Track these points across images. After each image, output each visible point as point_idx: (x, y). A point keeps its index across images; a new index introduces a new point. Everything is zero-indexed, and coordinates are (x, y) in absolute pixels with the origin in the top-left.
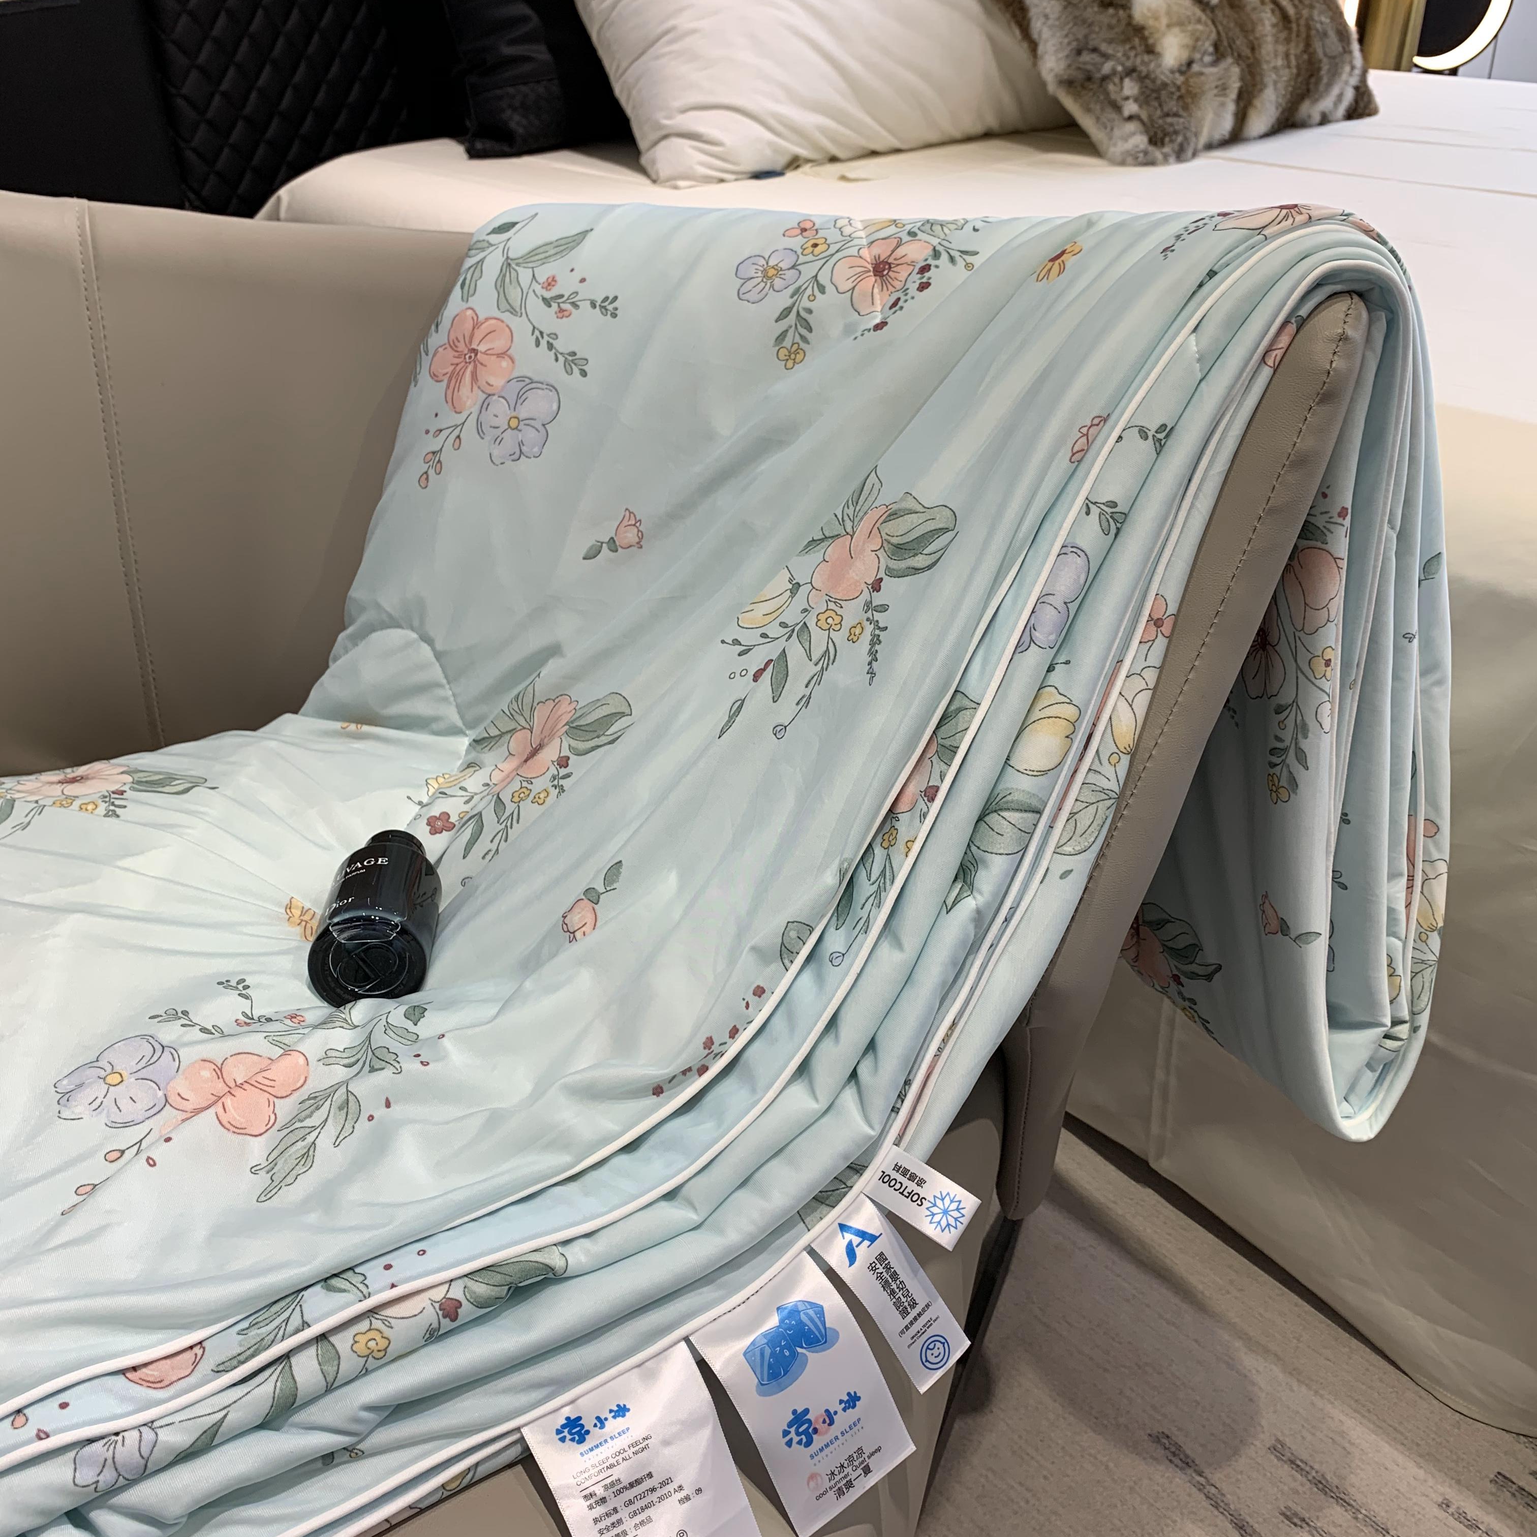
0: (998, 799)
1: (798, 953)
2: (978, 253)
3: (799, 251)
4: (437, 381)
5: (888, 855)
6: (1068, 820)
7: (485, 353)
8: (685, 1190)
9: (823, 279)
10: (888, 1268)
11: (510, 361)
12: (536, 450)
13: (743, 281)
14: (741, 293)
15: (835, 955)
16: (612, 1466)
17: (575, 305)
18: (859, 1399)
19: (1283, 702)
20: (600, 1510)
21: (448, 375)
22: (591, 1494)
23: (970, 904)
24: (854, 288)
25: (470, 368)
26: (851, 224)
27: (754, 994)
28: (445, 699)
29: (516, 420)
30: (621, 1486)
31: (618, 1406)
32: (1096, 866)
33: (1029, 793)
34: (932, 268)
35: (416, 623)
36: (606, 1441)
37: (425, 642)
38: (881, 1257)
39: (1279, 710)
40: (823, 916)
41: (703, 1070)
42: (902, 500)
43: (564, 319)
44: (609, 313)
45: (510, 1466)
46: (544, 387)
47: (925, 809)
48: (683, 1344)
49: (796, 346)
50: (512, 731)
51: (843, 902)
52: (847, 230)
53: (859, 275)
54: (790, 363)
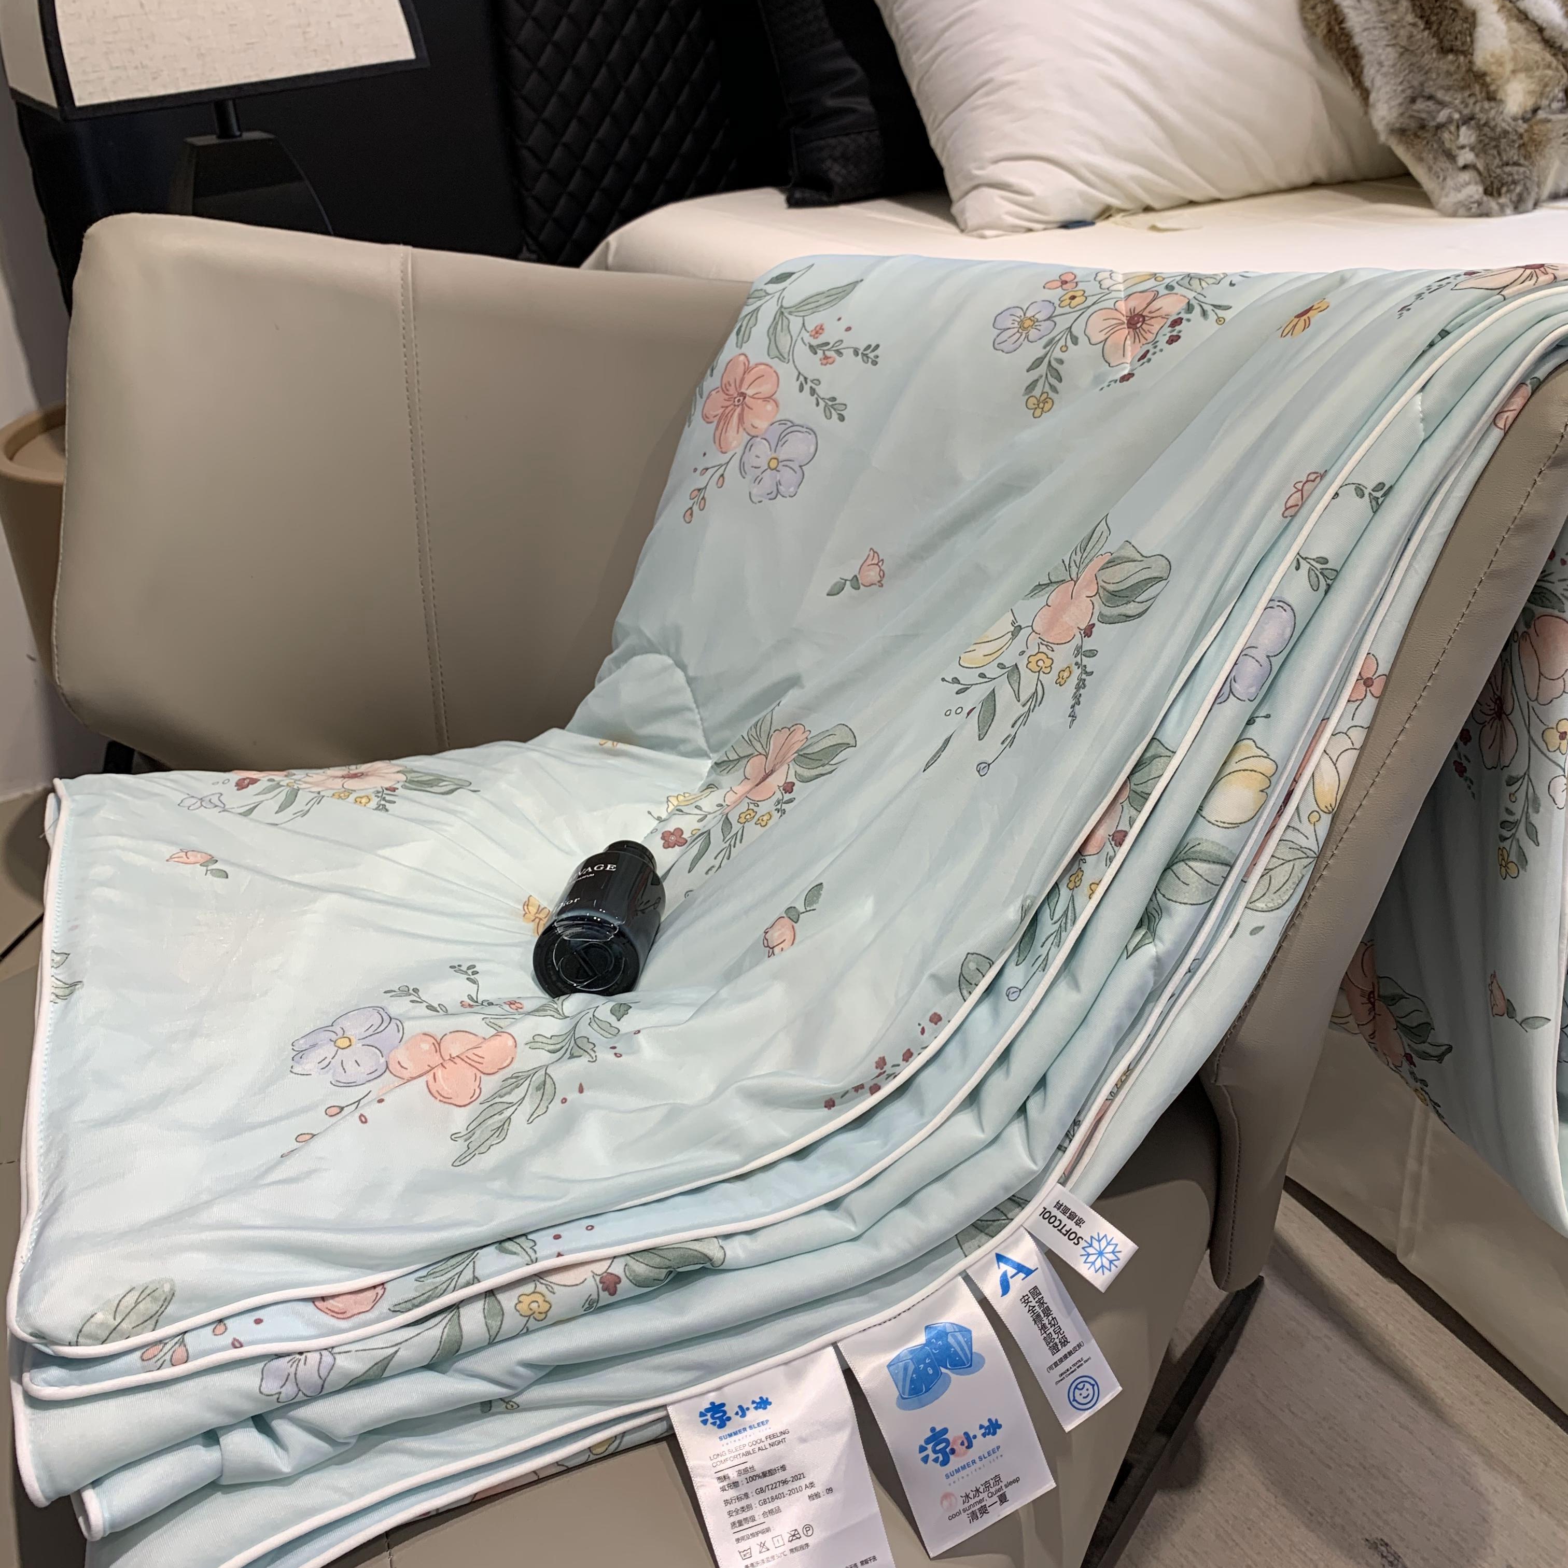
0: (1186, 849)
1: (977, 985)
2: (1231, 307)
3: (1057, 303)
4: (708, 423)
5: (1072, 896)
6: (1262, 876)
7: (752, 397)
8: (847, 1201)
9: (1077, 330)
10: (1041, 1303)
11: (774, 404)
12: (792, 489)
13: (999, 331)
14: (996, 342)
15: (1012, 990)
16: (748, 1453)
17: (839, 353)
18: (1000, 1426)
19: (1514, 774)
20: (731, 1493)
21: (718, 417)
22: (724, 1477)
23: (1150, 951)
24: (1106, 340)
25: (738, 410)
26: (1111, 278)
27: (931, 1020)
28: (693, 723)
29: (776, 461)
30: (755, 1473)
31: (761, 1398)
32: (1291, 924)
33: (1218, 844)
34: (1184, 321)
35: (672, 650)
36: (745, 1429)
37: (680, 668)
38: (1035, 1291)
39: (1511, 781)
40: (1003, 951)
41: (875, 1089)
42: (1121, 548)
43: (828, 365)
44: (870, 360)
45: (656, 1441)
46: (805, 430)
47: (1111, 853)
48: (831, 1350)
49: (1045, 396)
50: (750, 756)
51: (1026, 939)
52: (1106, 284)
53: (1113, 327)
54: (1038, 412)
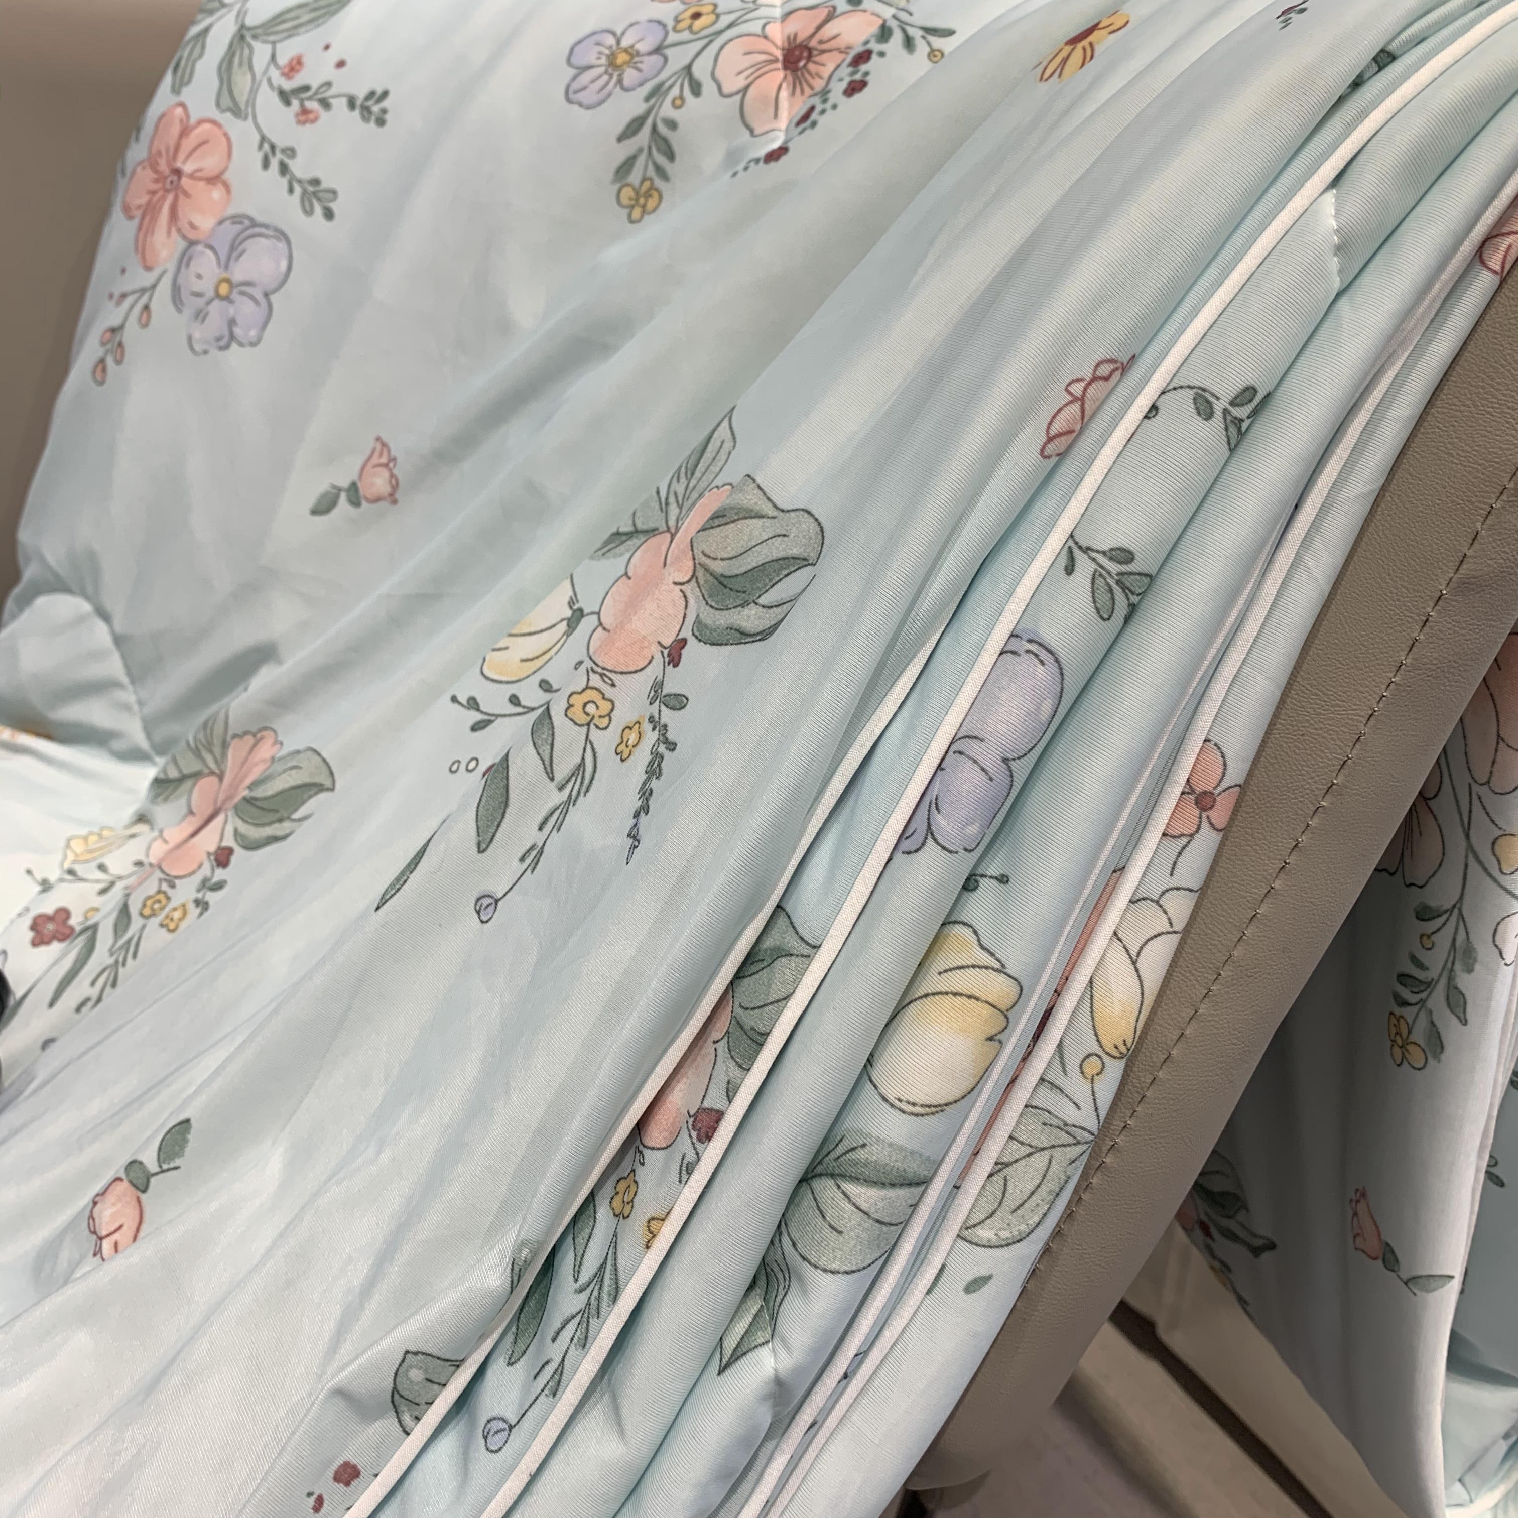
0: (840, 1149)
1: (430, 1404)
2: (954, 32)
3: (670, 24)
4: (130, 218)
5: (616, 1233)
6: (991, 1175)
7: (192, 176)
9: (700, 71)
11: (224, 190)
12: (253, 333)
13: (576, 72)
14: (571, 90)
15: (495, 1425)
17: (325, 104)
19: (1433, 903)
21: (142, 209)
23: (763, 1364)
24: (746, 88)
25: (170, 197)
27: (335, 1480)
28: (127, 707)
29: (228, 284)
33: (901, 1148)
34: (874, 57)
35: (90, 590)
37: (101, 617)
39: (1425, 914)
40: (481, 1340)
42: (742, 486)
43: (308, 125)
44: (373, 118)
46: (270, 233)
47: (690, 1155)
49: (647, 184)
50: (196, 778)
53: (758, 66)
54: (636, 213)
